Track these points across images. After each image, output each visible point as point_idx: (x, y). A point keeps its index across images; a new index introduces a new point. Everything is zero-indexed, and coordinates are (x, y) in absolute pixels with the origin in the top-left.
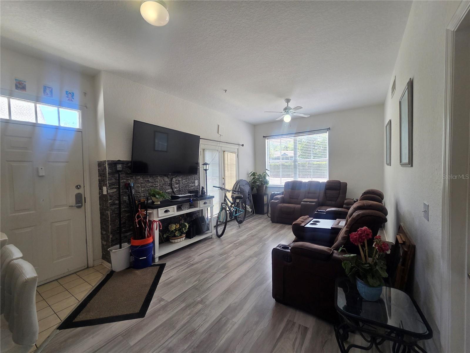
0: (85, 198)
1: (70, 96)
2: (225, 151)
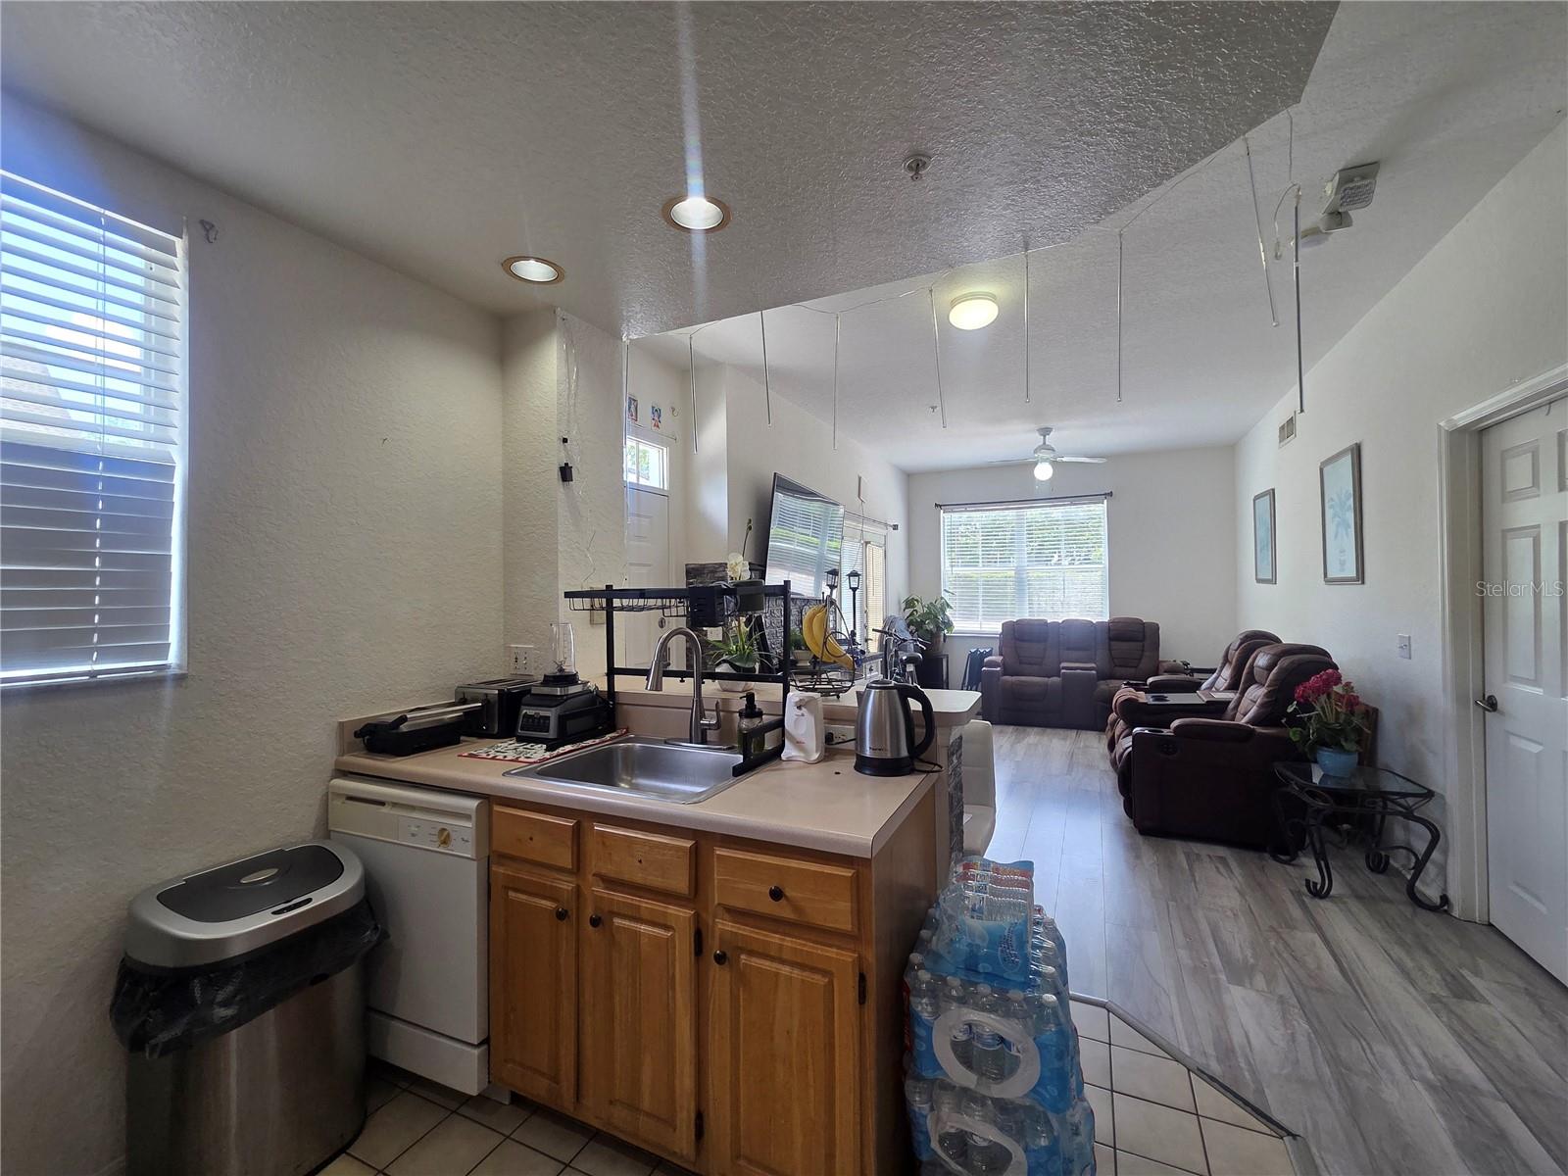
2: (869, 543)
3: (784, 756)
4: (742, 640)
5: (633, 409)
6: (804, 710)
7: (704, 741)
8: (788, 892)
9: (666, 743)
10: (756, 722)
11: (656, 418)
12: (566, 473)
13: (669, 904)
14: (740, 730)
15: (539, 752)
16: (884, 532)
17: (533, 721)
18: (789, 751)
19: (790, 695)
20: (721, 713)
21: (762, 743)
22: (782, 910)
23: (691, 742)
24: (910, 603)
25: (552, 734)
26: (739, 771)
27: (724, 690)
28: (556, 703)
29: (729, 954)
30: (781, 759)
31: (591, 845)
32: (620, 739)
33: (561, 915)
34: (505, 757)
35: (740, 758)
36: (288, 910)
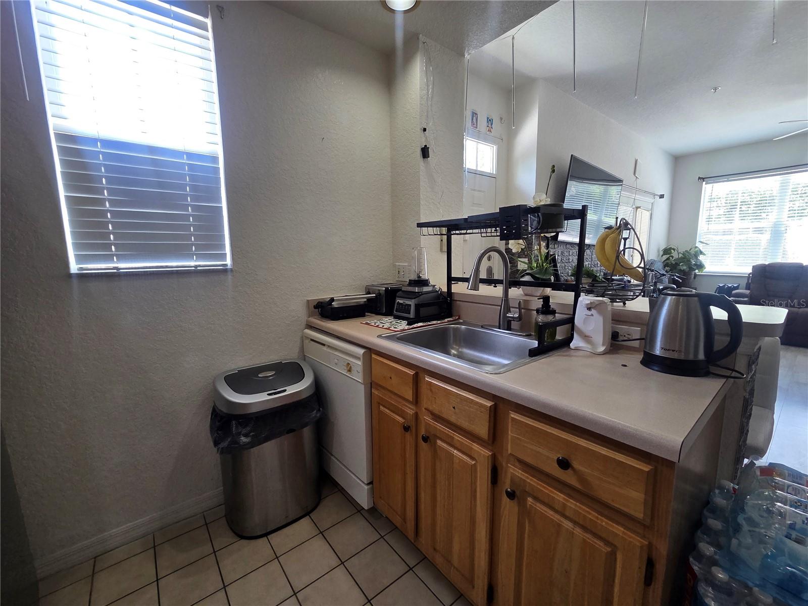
2: (640, 207)
3: (572, 345)
4: (541, 259)
5: (474, 120)
6: (593, 311)
7: (509, 328)
8: (575, 464)
9: (482, 327)
10: (550, 318)
11: (490, 126)
12: (425, 152)
13: (474, 442)
14: (537, 323)
15: (403, 325)
16: (652, 201)
17: (402, 307)
18: (576, 342)
19: (580, 299)
20: (523, 310)
21: (554, 334)
22: (567, 477)
23: (500, 329)
24: (667, 251)
25: (412, 315)
26: (533, 353)
27: (526, 295)
28: (415, 297)
29: (518, 493)
30: (570, 348)
31: (424, 390)
32: (453, 322)
33: (407, 429)
34: (383, 326)
35: (535, 344)
36: (275, 393)
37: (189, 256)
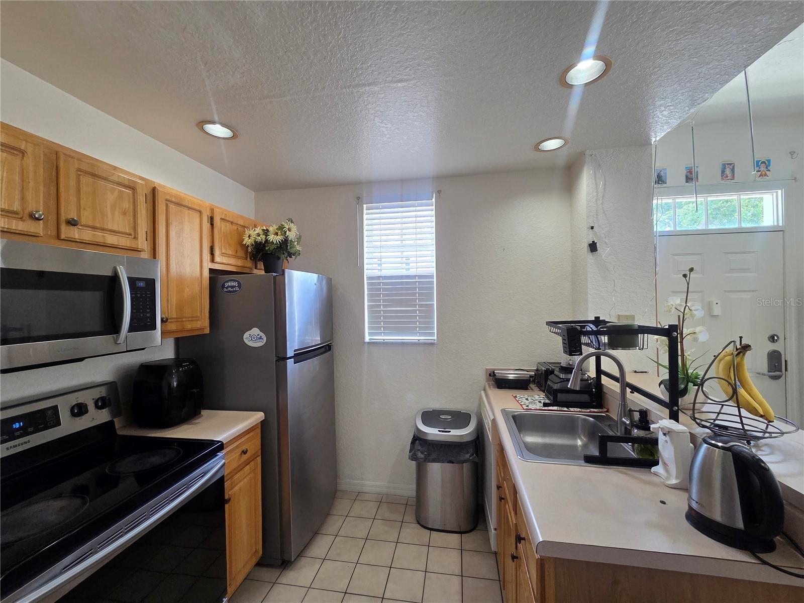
0: (786, 361)
1: (763, 169)
3: (654, 468)
12: (593, 247)
15: (539, 405)
30: (650, 471)
36: (443, 431)
37: (415, 334)
